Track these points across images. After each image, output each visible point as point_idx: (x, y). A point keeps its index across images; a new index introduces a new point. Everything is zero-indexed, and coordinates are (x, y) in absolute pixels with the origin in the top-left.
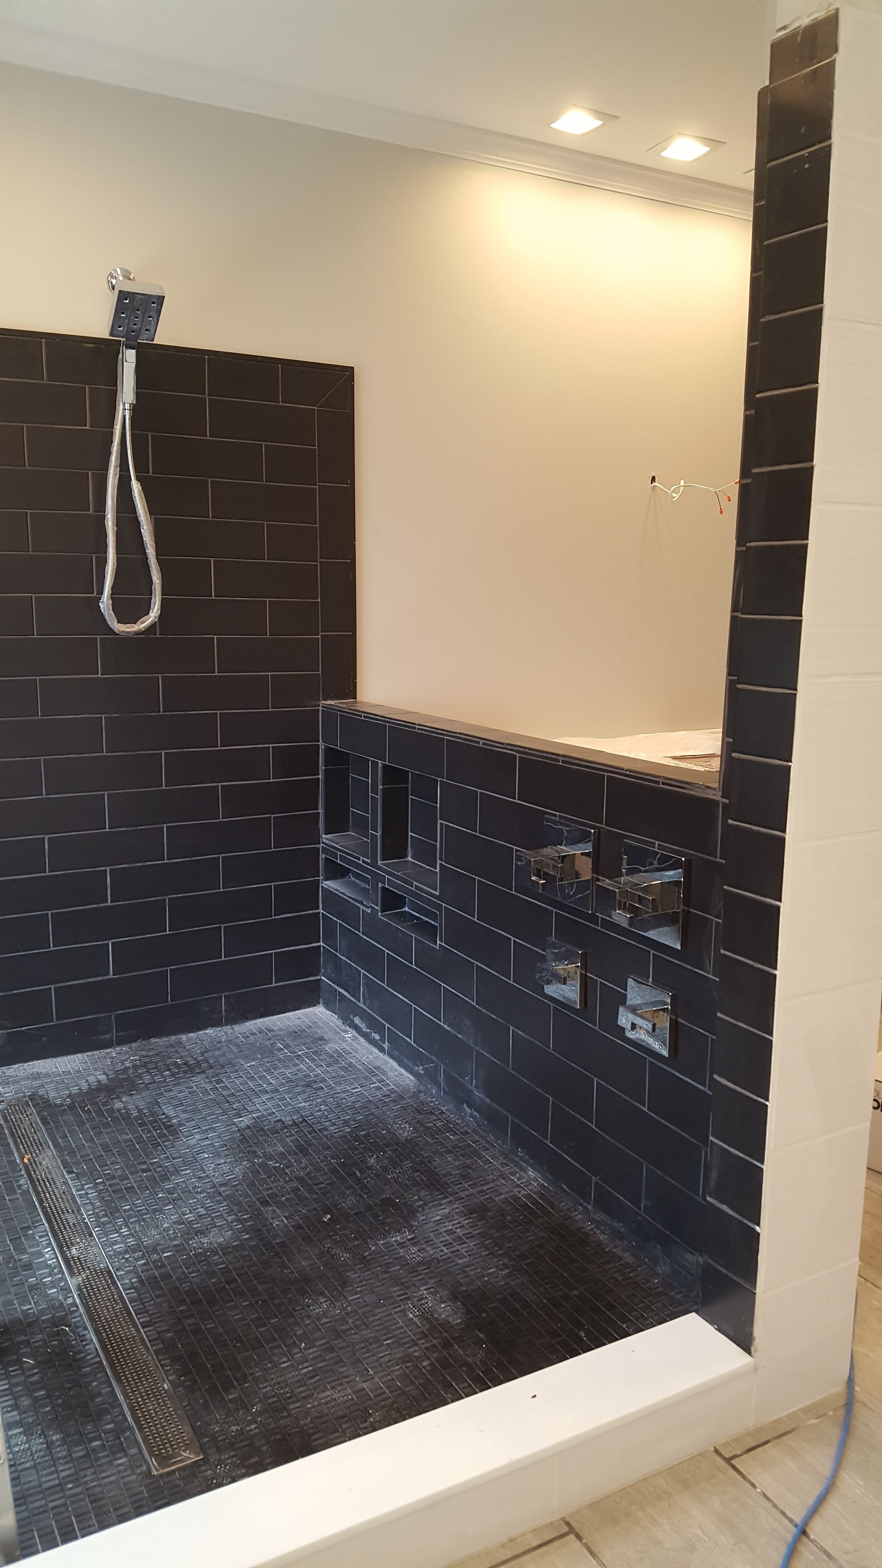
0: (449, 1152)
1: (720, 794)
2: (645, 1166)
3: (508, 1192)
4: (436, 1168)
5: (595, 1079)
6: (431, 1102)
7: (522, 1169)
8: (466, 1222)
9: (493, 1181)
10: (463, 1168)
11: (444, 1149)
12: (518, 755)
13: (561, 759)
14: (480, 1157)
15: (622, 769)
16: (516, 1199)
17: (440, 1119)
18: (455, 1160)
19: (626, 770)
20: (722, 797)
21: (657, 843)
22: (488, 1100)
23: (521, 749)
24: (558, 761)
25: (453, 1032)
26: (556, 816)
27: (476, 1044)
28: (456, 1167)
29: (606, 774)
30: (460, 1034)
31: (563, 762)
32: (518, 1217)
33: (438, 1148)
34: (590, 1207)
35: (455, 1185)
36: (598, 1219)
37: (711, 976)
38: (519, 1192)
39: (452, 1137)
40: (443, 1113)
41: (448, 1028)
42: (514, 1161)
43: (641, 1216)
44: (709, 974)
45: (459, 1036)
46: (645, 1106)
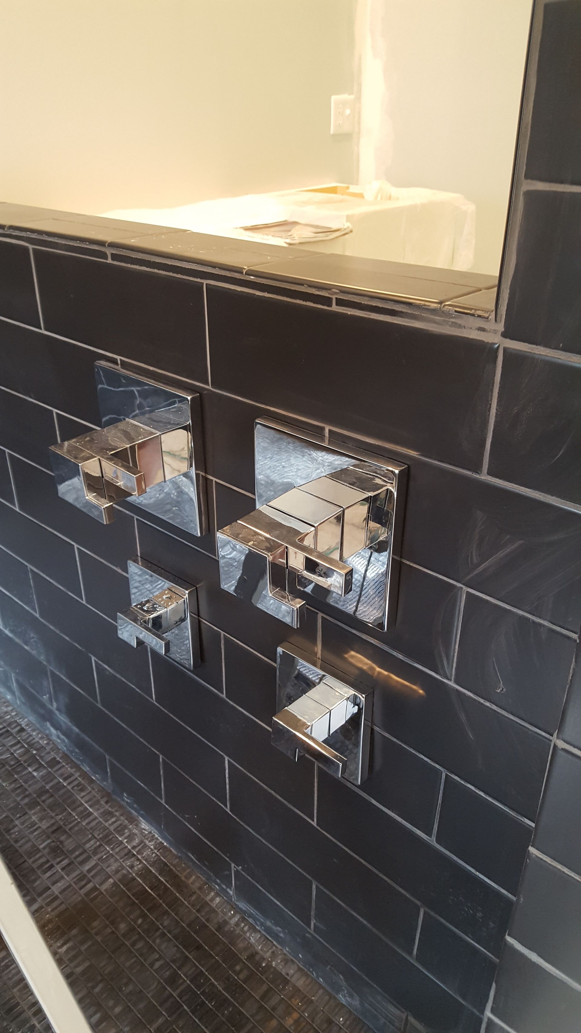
0: (33, 804)
1: (501, 327)
2: (314, 887)
3: (117, 871)
4: (16, 841)
5: (227, 758)
6: (6, 713)
7: (132, 820)
8: (65, 948)
9: (95, 851)
10: (53, 832)
11: (26, 800)
12: (31, 247)
13: (109, 251)
14: (75, 805)
15: (239, 271)
16: (128, 881)
17: (19, 742)
18: (41, 820)
19: (249, 273)
20: (505, 335)
21: (327, 428)
22: (76, 730)
23: (34, 236)
24: (104, 256)
25: (17, 640)
26: (114, 361)
27: (48, 661)
28: (44, 832)
29: (205, 282)
30: (27, 645)
31: (114, 257)
32: (135, 921)
33: (19, 799)
34: (231, 893)
35: (45, 872)
36: (244, 909)
37: (452, 684)
38: (132, 867)
39: (35, 774)
40: (22, 730)
41: (10, 635)
42: (121, 807)
43: (310, 933)
44: (450, 680)
45: (26, 647)
46: (313, 821)
